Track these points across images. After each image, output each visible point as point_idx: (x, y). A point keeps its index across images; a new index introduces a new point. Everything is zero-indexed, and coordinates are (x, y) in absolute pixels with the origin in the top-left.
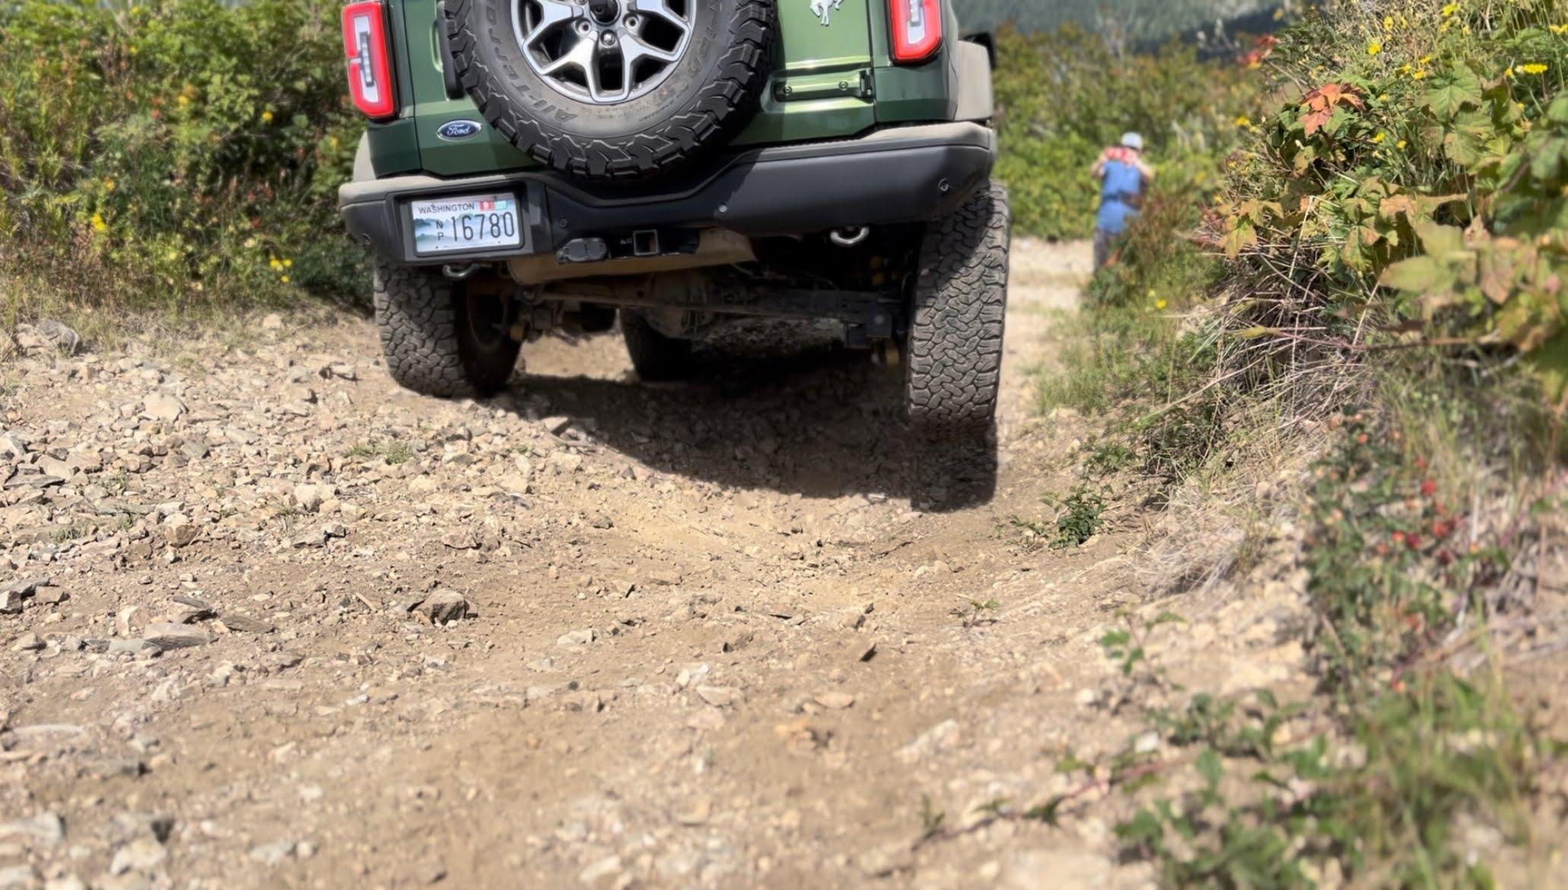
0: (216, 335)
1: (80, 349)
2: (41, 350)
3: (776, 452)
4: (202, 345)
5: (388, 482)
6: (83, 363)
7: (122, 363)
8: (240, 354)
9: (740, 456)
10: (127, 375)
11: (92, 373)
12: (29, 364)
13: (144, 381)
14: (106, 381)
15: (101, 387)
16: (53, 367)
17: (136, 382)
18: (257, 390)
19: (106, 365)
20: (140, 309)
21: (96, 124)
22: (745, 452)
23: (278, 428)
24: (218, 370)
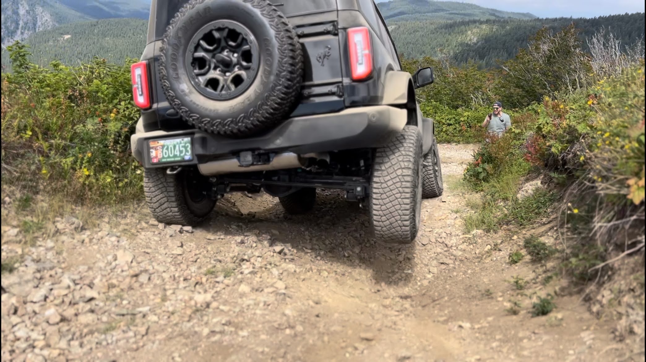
0: (132, 216)
1: (83, 229)
2: (67, 230)
3: (360, 252)
4: (128, 221)
5: (229, 288)
6: (85, 236)
7: (100, 234)
8: (144, 225)
9: (346, 255)
10: (104, 240)
11: (91, 240)
12: (64, 238)
13: (112, 242)
14: (97, 244)
15: (96, 247)
16: (74, 239)
17: (109, 243)
18: (157, 242)
19: (95, 236)
20: (100, 205)
21: (74, 125)
22: (348, 253)
23: (173, 263)
24: (138, 234)
